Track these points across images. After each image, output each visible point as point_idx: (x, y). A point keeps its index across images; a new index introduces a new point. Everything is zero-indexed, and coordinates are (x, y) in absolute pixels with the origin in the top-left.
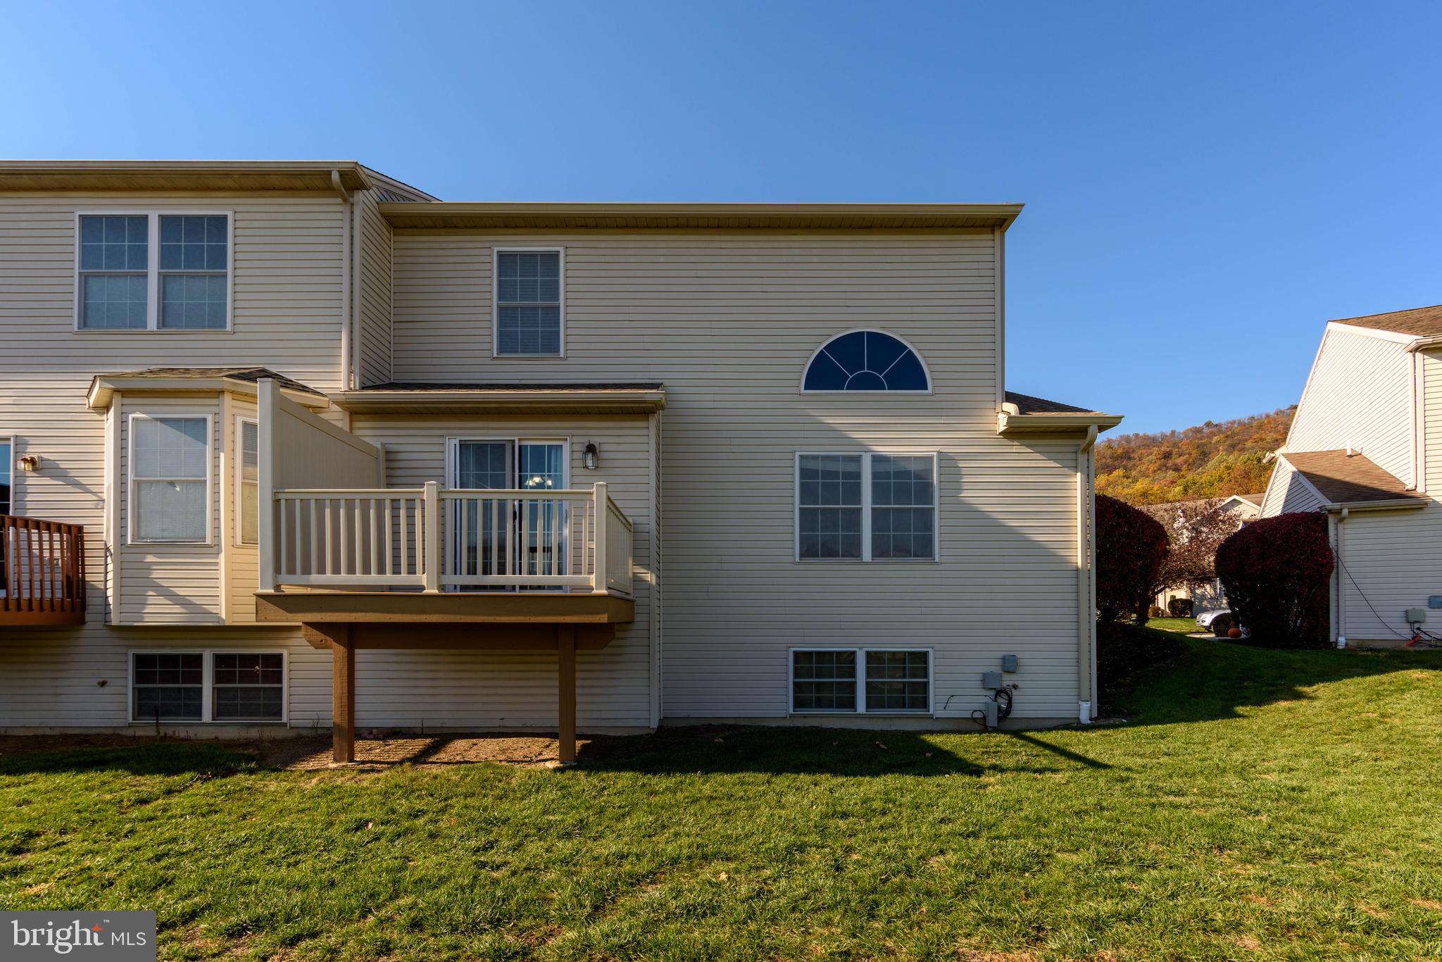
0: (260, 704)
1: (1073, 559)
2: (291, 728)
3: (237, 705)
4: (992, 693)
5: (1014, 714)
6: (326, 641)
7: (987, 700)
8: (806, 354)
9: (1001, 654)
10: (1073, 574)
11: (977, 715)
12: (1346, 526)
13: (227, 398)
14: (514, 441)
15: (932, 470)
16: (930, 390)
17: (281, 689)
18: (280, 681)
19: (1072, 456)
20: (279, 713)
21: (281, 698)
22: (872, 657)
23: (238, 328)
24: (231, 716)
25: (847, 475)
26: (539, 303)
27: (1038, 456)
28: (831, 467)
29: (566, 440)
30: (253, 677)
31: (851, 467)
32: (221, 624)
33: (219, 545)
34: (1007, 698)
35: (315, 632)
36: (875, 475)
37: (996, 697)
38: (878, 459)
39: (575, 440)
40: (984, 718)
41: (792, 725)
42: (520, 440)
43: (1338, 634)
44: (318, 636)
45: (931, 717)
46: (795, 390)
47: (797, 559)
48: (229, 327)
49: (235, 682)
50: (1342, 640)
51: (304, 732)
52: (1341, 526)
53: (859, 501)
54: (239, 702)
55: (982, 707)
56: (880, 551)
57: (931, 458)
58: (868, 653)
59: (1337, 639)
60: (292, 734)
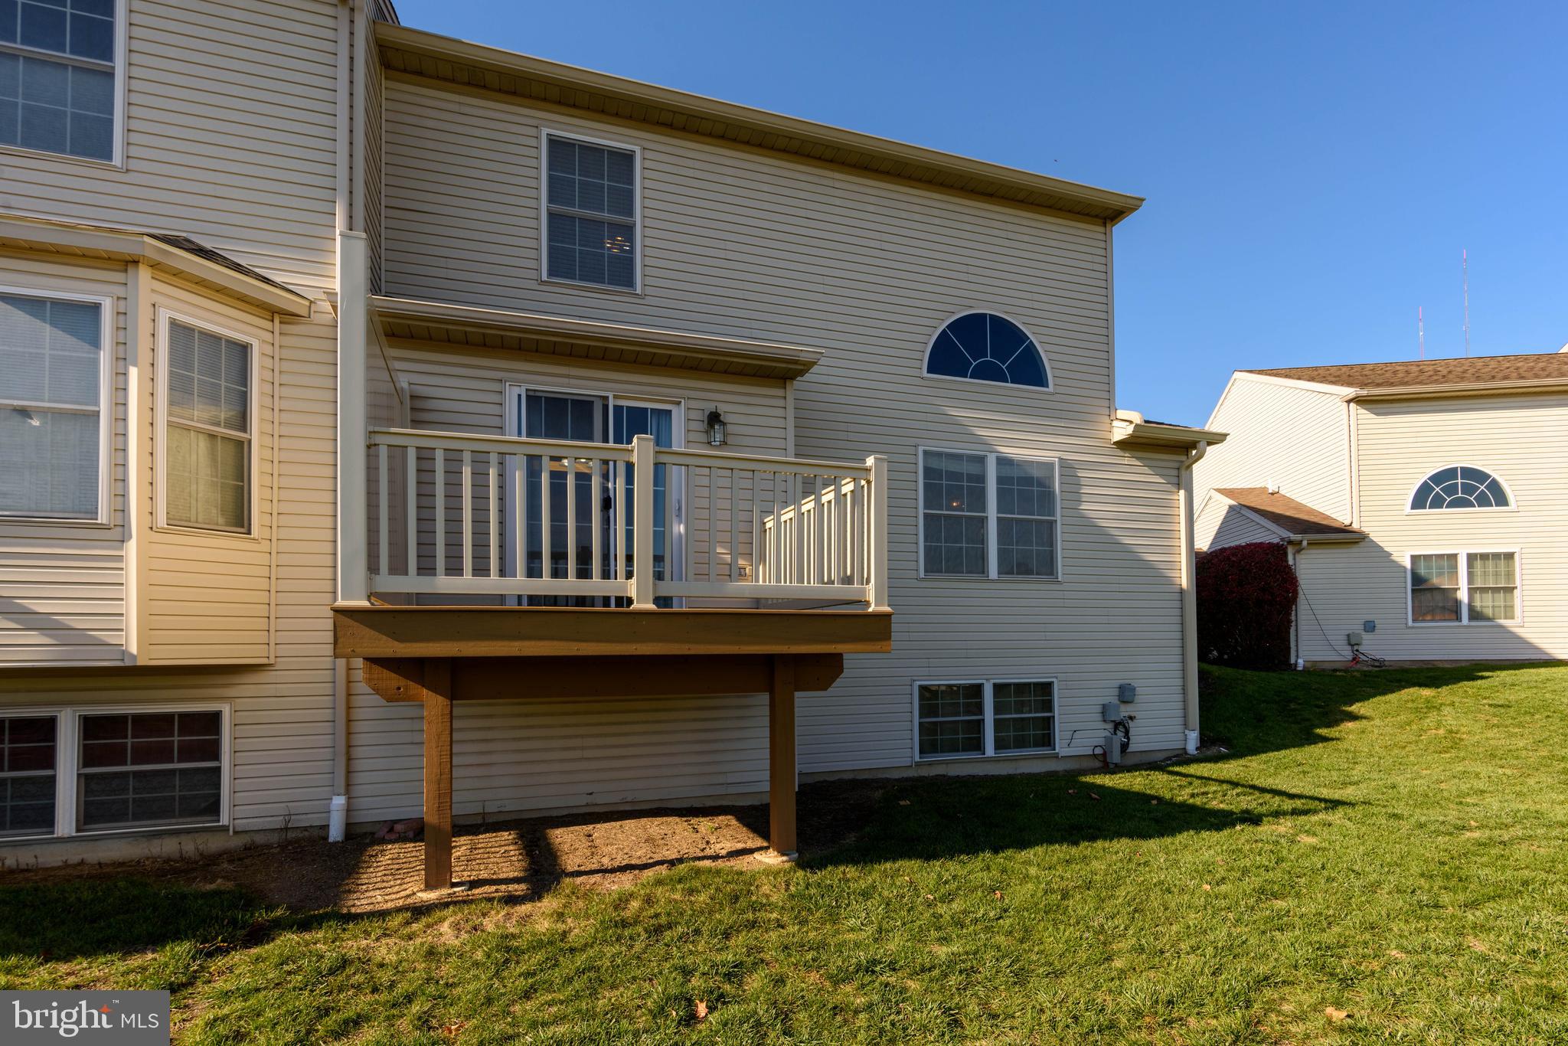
0: (173, 798)
1: (1177, 581)
2: (236, 833)
3: (126, 801)
4: (1110, 726)
5: (1132, 748)
6: (407, 687)
7: (1107, 734)
8: (928, 331)
9: (1117, 683)
10: (1177, 596)
11: (1098, 751)
12: (1303, 556)
13: (144, 274)
14: (607, 398)
15: (1052, 477)
16: (1051, 388)
17: (217, 771)
18: (216, 755)
19: (1175, 472)
20: (214, 809)
21: (218, 785)
22: (999, 689)
23: (133, 164)
24: (116, 821)
25: (971, 478)
26: (606, 215)
27: (1146, 470)
28: (954, 467)
29: (679, 403)
30: (163, 753)
31: (973, 469)
32: (128, 663)
33: (124, 526)
34: (1123, 730)
35: (386, 673)
36: (1000, 480)
37: (1115, 731)
38: (1003, 462)
39: (693, 404)
40: (1104, 754)
41: (916, 775)
42: (615, 397)
43: (1297, 656)
44: (392, 680)
45: (1056, 756)
46: (916, 372)
47: (922, 574)
48: (117, 159)
49: (125, 763)
50: (1301, 661)
51: (260, 839)
52: (1298, 557)
53: (983, 509)
54: (131, 796)
55: (1101, 742)
56: (1005, 568)
57: (1052, 465)
58: (995, 685)
59: (1296, 661)
60: (236, 843)
